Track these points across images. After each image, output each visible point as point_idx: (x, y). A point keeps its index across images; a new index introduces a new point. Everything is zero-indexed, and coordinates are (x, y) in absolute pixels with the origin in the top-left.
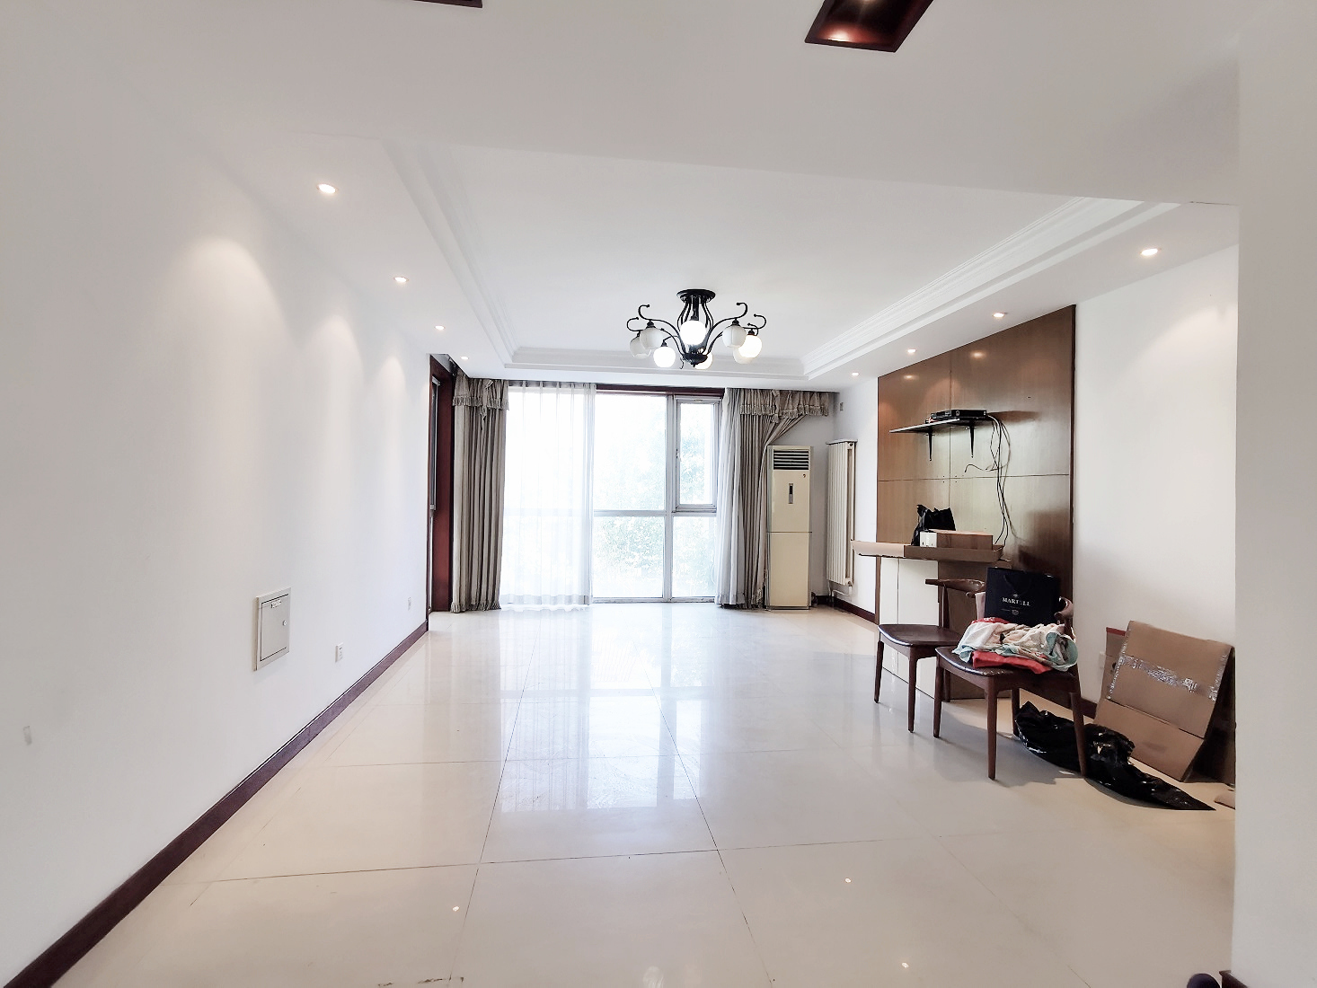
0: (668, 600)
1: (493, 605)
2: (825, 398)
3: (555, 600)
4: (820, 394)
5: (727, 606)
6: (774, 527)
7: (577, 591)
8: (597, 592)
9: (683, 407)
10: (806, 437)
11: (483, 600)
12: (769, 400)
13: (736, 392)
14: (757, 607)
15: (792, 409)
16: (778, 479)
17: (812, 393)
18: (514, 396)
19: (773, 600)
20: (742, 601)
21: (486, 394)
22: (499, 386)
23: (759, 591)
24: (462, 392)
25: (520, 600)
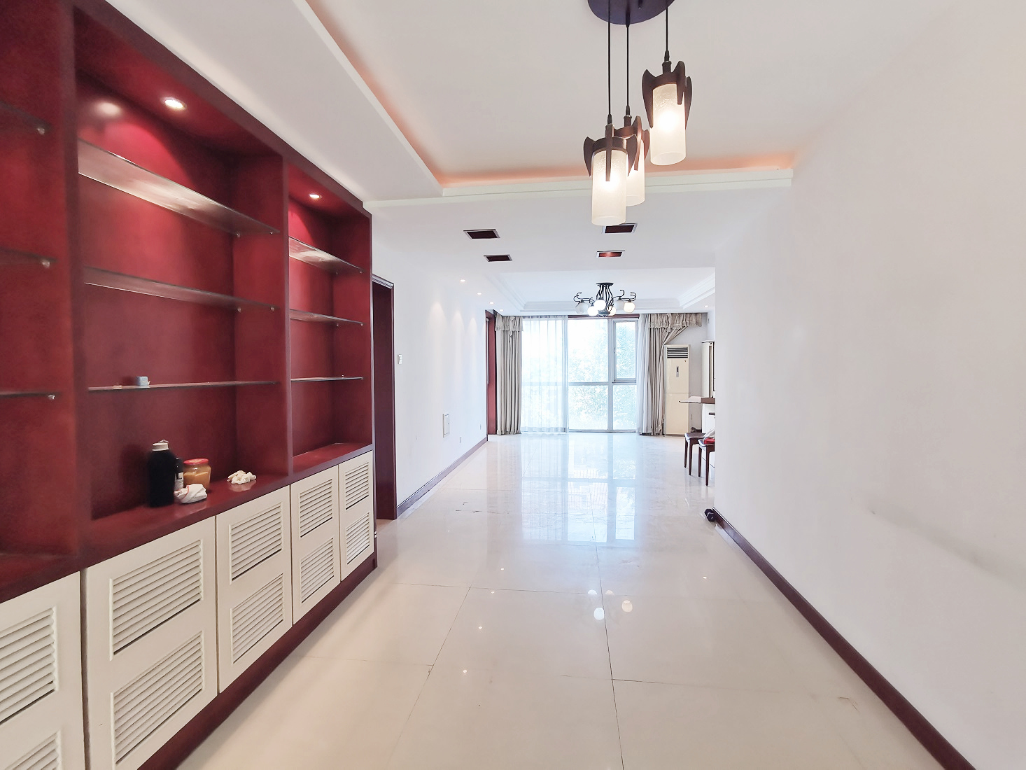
0: (611, 431)
1: (517, 432)
2: (699, 317)
3: (549, 430)
4: (696, 314)
5: (643, 434)
6: (668, 388)
7: (560, 425)
8: (571, 426)
9: (618, 325)
10: (687, 339)
11: (513, 429)
12: (665, 318)
13: (646, 315)
14: (659, 434)
15: (678, 324)
16: (671, 363)
17: (691, 314)
18: (525, 323)
19: (667, 431)
20: (650, 431)
21: (511, 324)
22: (518, 319)
23: (660, 425)
24: (499, 323)
25: (531, 429)
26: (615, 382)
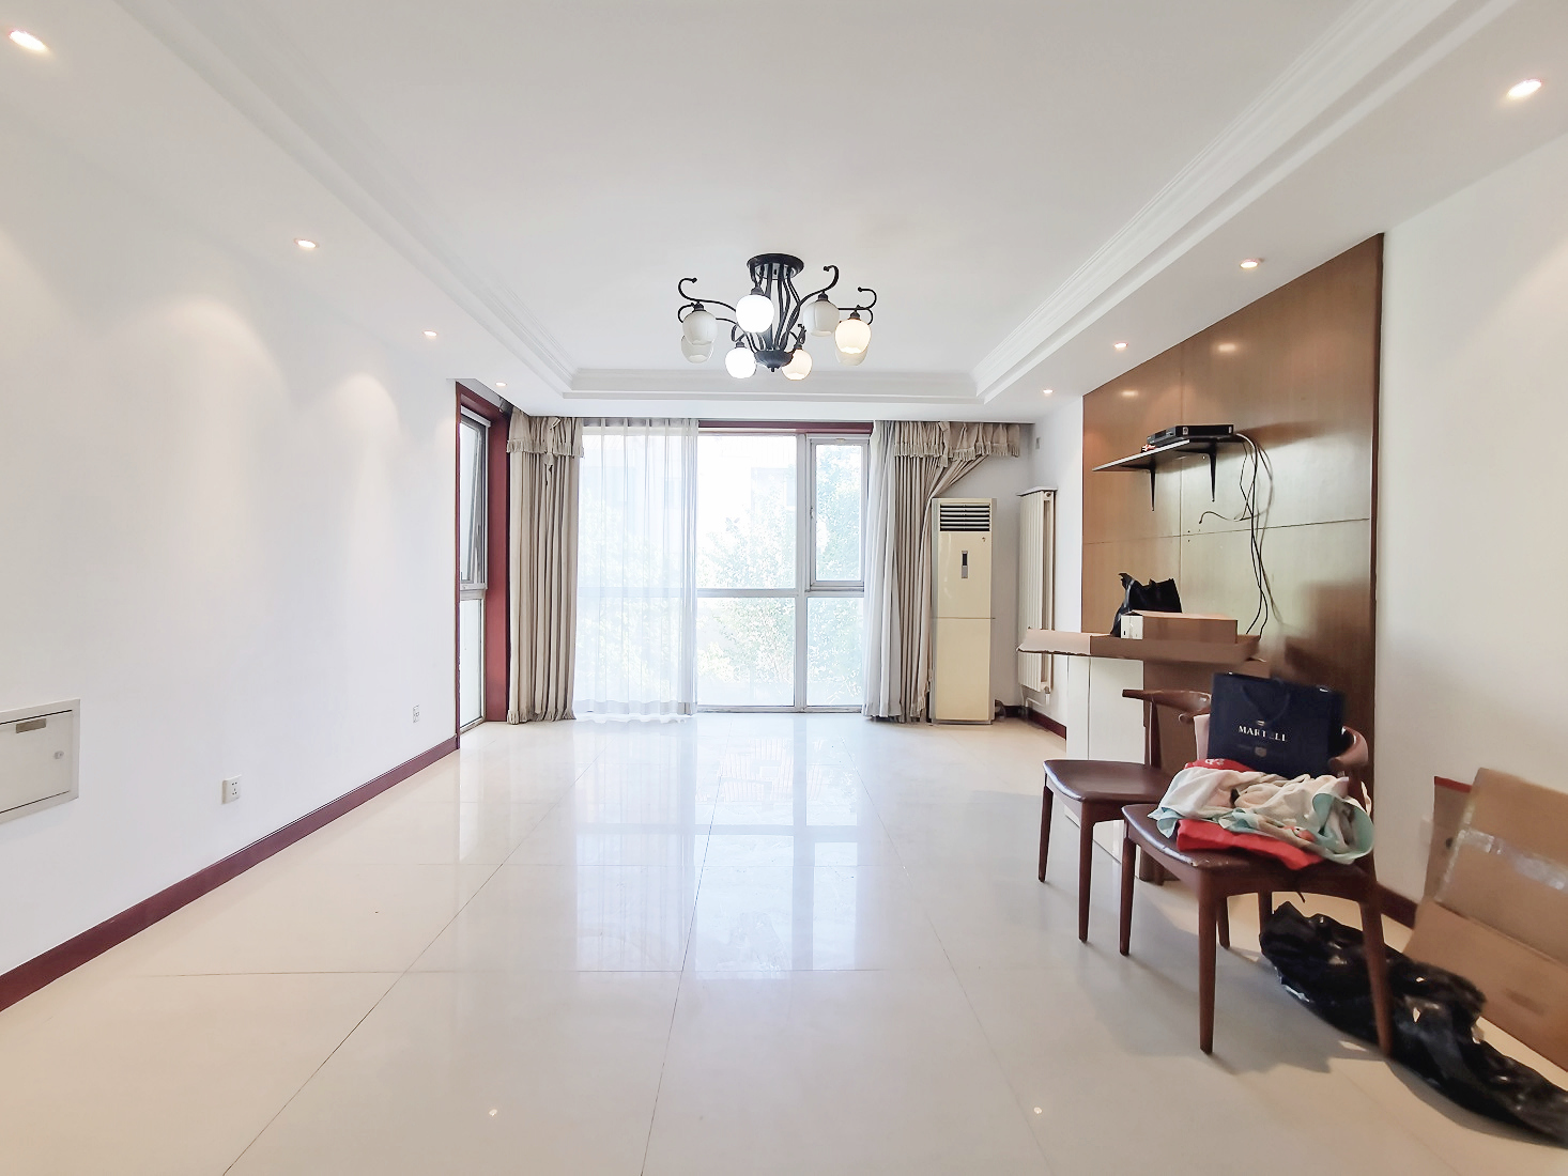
0: (800, 709)
1: (564, 714)
2: (1015, 432)
3: (647, 708)
4: (1008, 426)
5: (879, 719)
6: (942, 609)
7: (674, 696)
8: (703, 697)
9: (820, 449)
10: (985, 487)
11: (552, 709)
12: (934, 436)
13: (891, 426)
14: (918, 720)
15: (966, 448)
16: (948, 545)
17: (996, 425)
18: (590, 442)
19: (940, 710)
20: (897, 712)
21: (550, 437)
22: (569, 426)
23: (921, 699)
24: (518, 433)
25: (602, 707)
26: (814, 588)
